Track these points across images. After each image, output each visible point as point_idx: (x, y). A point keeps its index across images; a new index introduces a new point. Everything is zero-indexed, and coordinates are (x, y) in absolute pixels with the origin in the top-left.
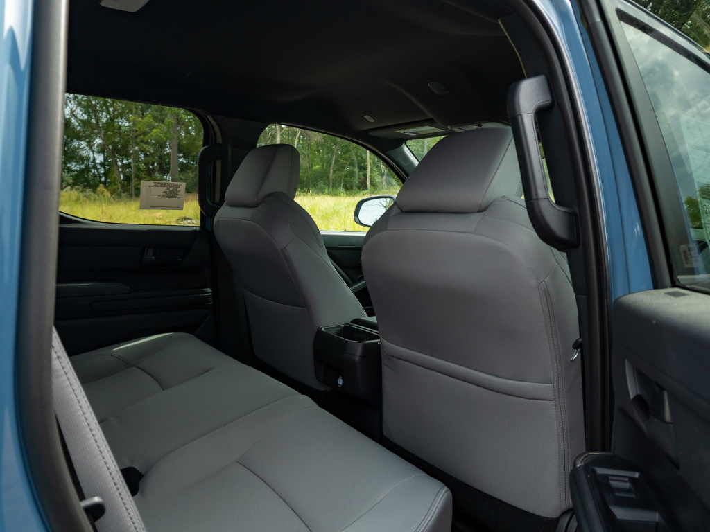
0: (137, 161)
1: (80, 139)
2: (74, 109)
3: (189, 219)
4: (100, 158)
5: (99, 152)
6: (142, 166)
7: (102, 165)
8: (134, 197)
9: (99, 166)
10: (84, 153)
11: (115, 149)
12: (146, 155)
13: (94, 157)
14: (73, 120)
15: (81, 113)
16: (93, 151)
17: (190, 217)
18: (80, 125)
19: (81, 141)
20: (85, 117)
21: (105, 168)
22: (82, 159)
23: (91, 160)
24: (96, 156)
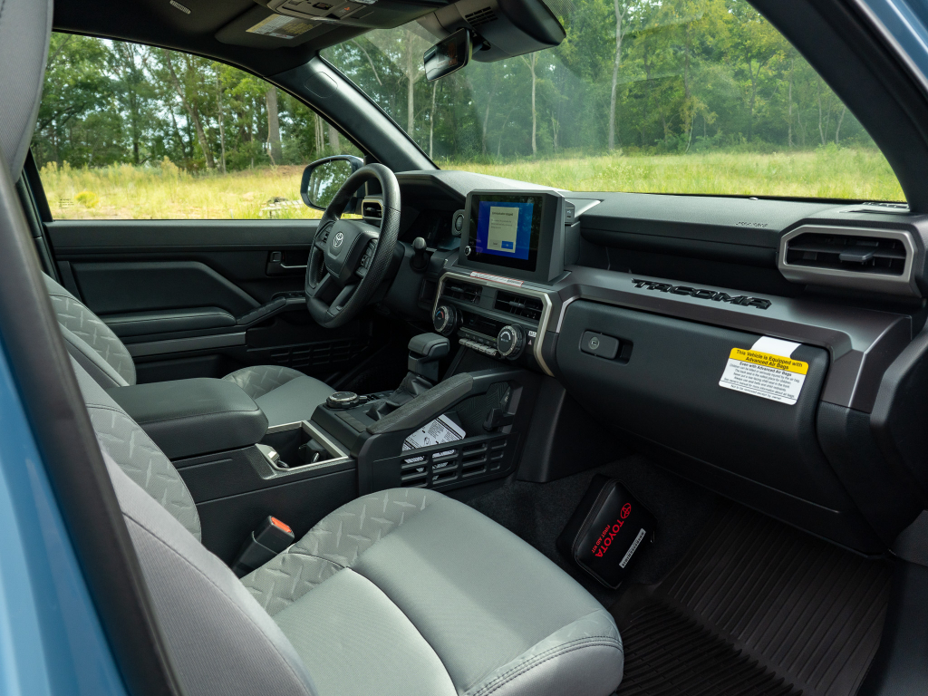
0: (228, 122)
1: (155, 97)
2: (146, 56)
3: (284, 200)
4: (182, 122)
5: (182, 113)
6: (235, 131)
7: (187, 130)
8: (225, 172)
9: (181, 133)
10: (160, 115)
11: (199, 108)
12: (240, 115)
13: (174, 120)
14: (146, 73)
15: (156, 61)
16: (172, 112)
17: (285, 197)
18: (154, 78)
19: (157, 99)
20: (161, 66)
21: (190, 135)
22: (161, 124)
23: (171, 124)
24: (177, 118)
